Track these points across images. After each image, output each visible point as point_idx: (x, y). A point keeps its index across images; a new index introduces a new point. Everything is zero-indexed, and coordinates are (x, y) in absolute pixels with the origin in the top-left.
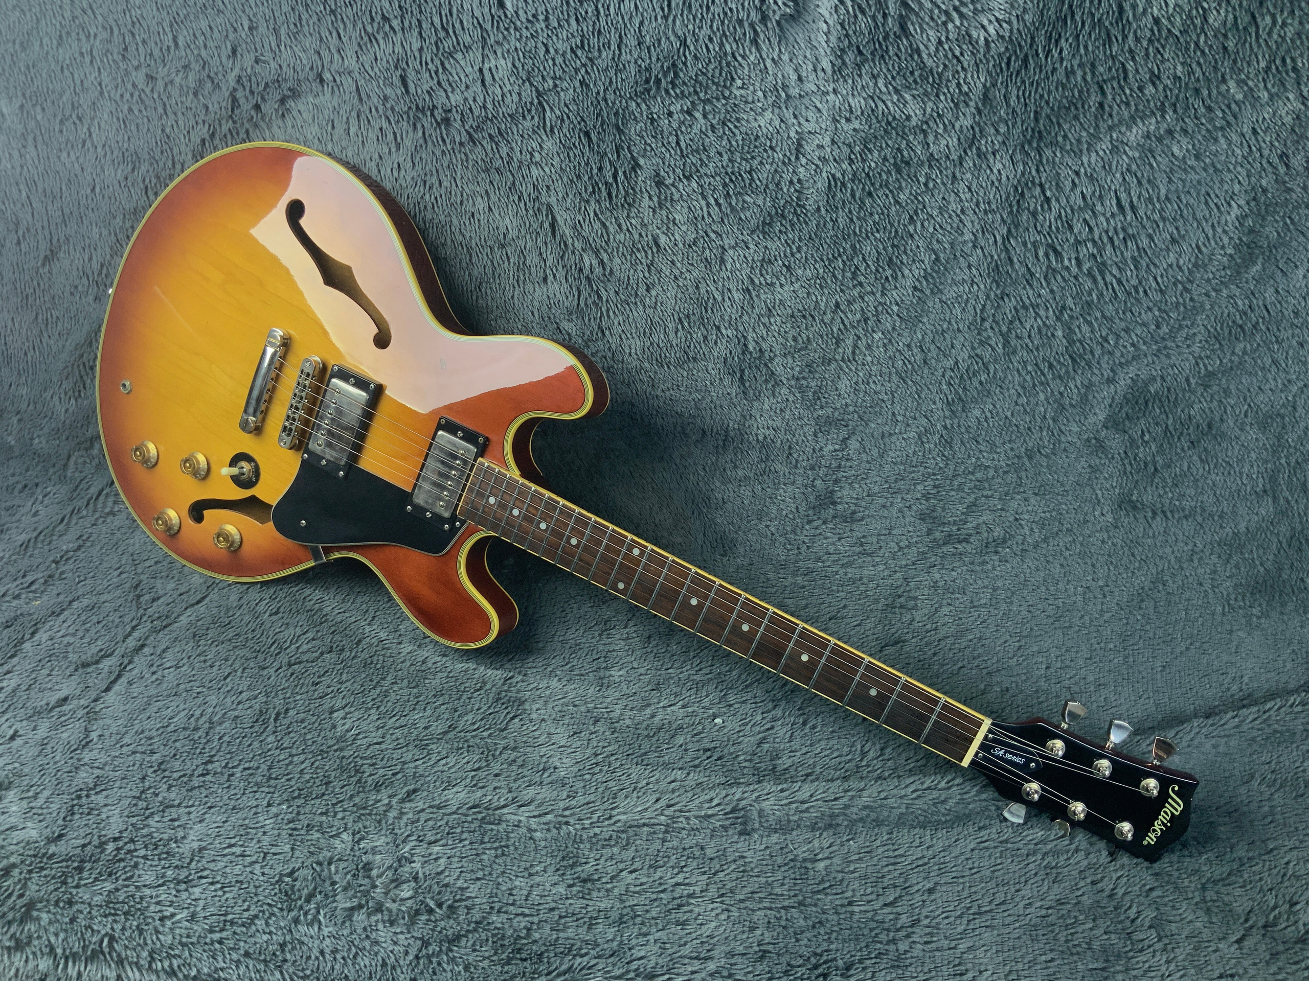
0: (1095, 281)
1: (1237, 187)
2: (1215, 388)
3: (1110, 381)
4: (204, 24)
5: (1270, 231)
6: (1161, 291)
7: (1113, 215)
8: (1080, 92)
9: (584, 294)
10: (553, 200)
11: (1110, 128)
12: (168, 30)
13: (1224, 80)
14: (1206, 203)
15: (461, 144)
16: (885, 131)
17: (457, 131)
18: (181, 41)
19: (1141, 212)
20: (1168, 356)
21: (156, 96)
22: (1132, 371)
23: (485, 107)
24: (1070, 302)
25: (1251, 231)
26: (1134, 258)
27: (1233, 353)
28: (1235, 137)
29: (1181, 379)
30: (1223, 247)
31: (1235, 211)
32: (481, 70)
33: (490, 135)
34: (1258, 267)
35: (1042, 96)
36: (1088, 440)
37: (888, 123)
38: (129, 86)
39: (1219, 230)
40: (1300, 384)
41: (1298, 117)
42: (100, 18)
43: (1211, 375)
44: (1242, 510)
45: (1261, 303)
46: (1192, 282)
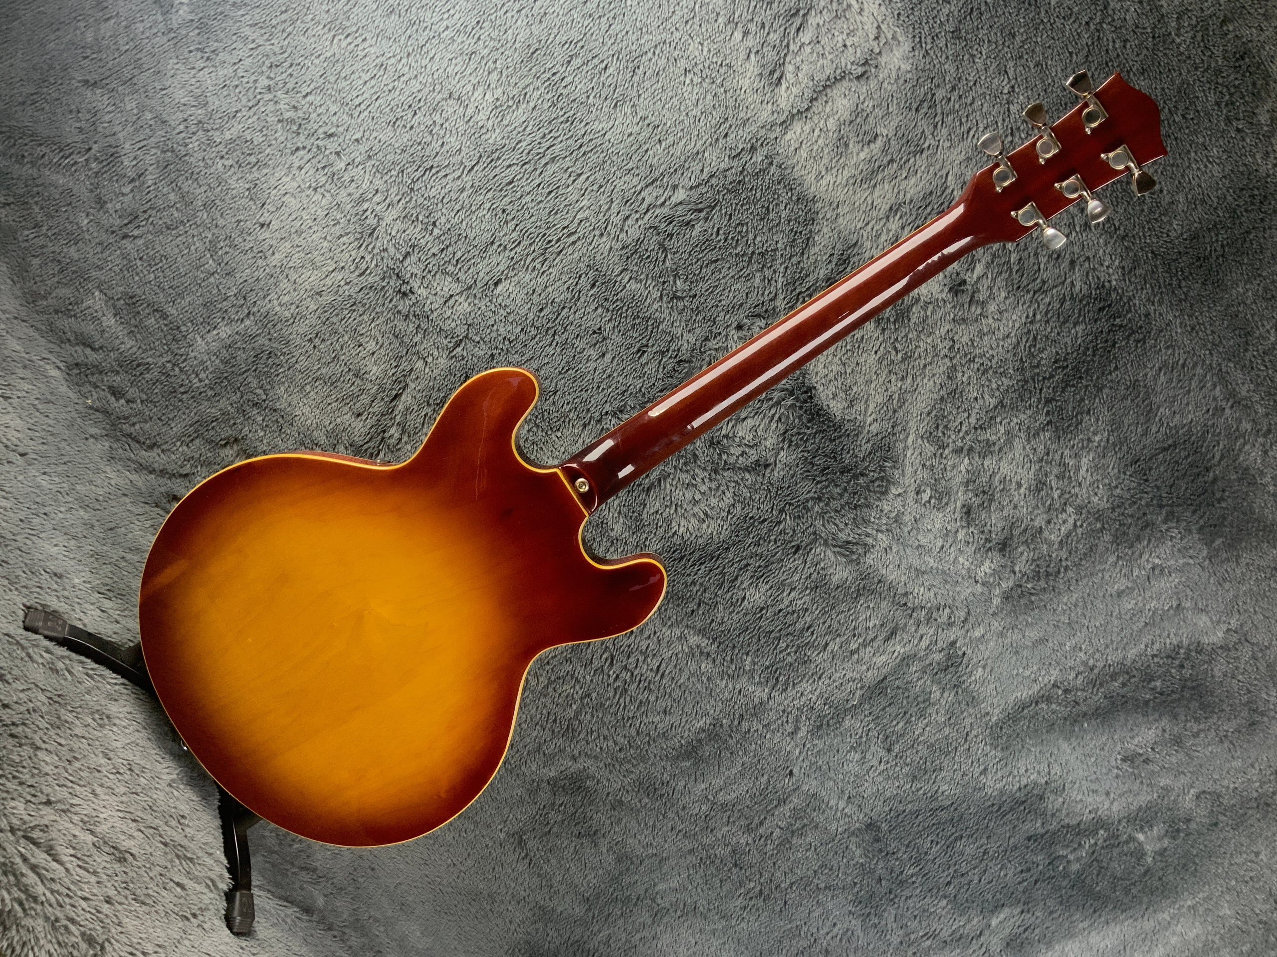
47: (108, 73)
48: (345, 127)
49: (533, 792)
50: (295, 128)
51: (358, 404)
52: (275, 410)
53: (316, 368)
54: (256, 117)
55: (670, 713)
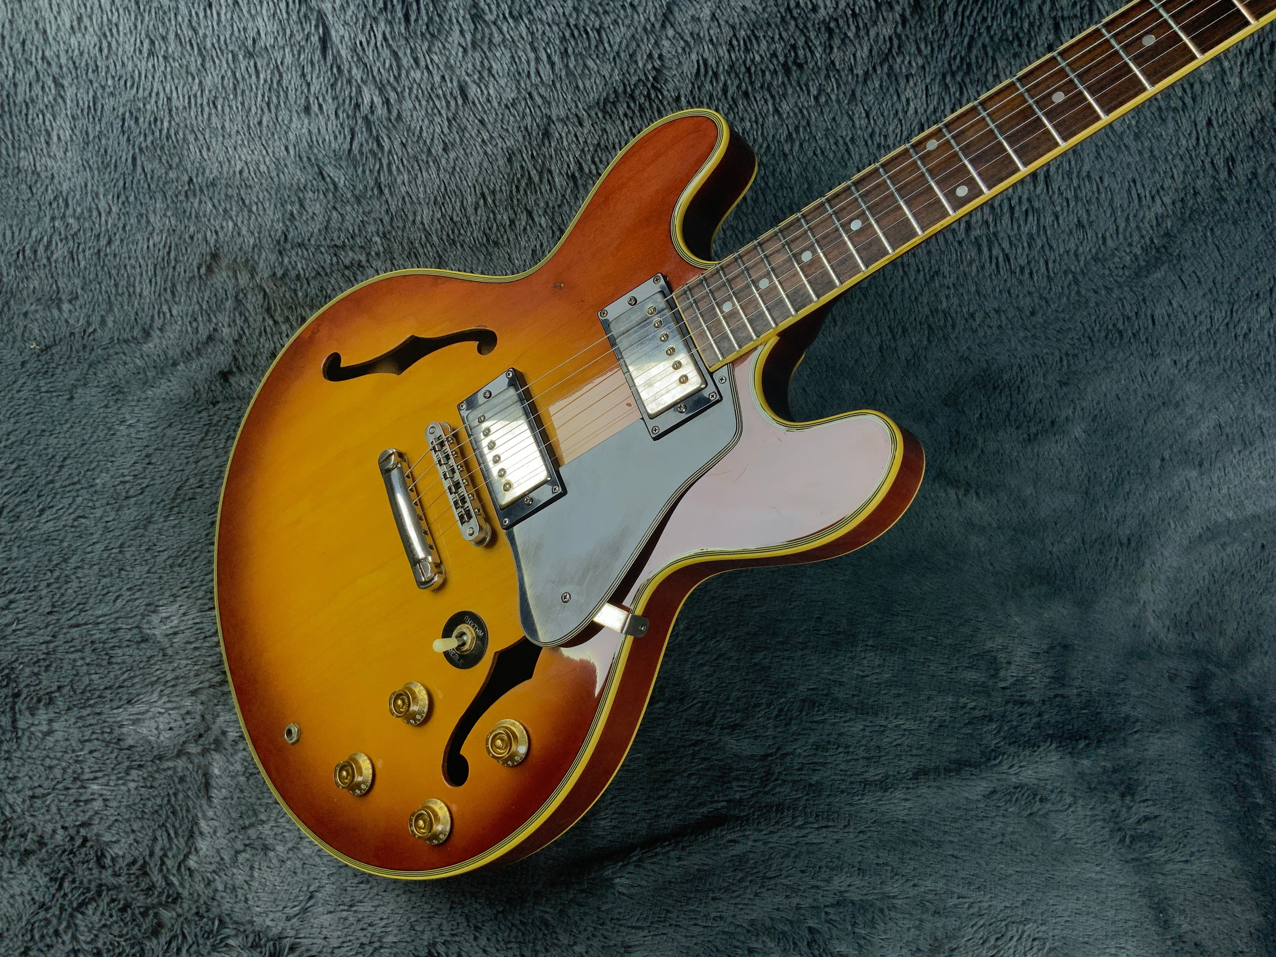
0: (980, 250)
1: (1168, 182)
2: (1072, 387)
5: (1185, 240)
6: (1048, 277)
8: (1031, 24)
9: (360, 137)
10: (327, 7)
14: (1129, 191)
16: (783, 19)
19: (1055, 186)
20: (1033, 346)
25: (1166, 234)
26: (1031, 236)
28: (1186, 125)
29: (1039, 372)
30: (1130, 245)
31: (1158, 208)
34: (1160, 274)
35: (984, 19)
37: (788, 9)
39: (1133, 225)
41: (1263, 119)
45: (1149, 313)
46: (1084, 275)
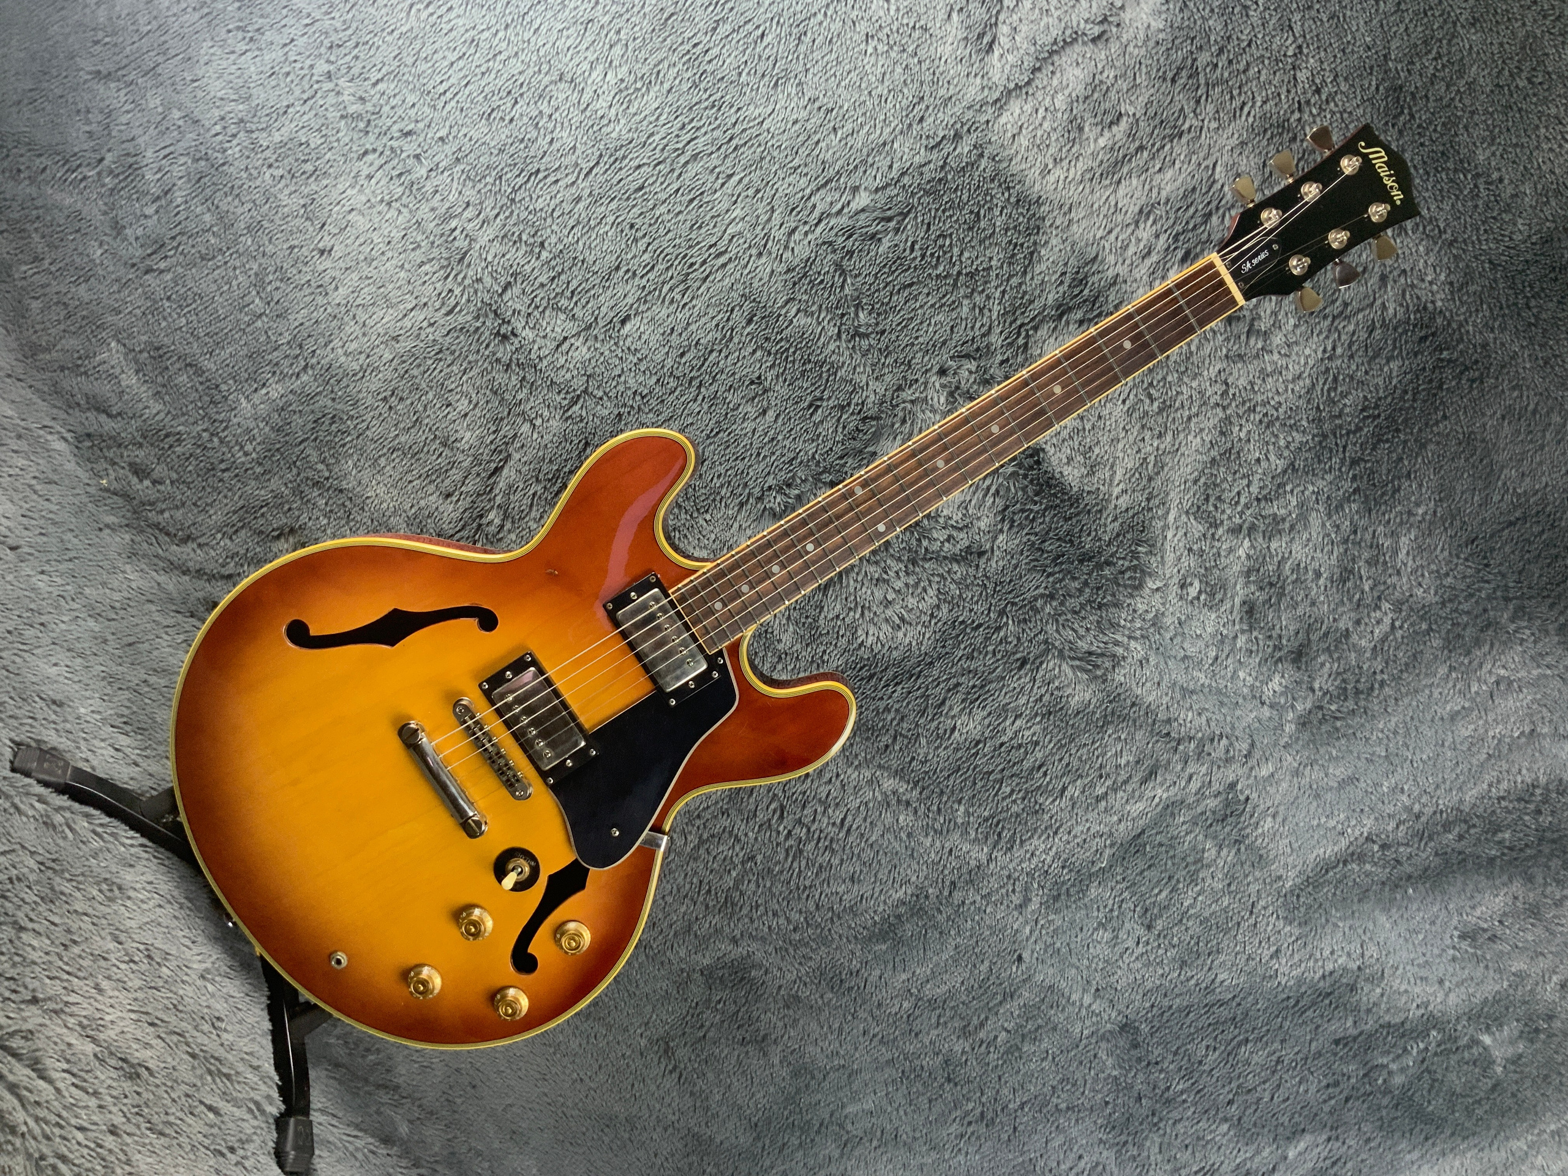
0: (786, 858)
1: (914, 879)
2: (791, 1012)
3: (735, 941)
4: (411, 99)
5: (908, 929)
6: (818, 905)
7: (834, 824)
10: (516, 456)
11: (880, 766)
12: (384, 71)
13: (960, 802)
14: (890, 872)
15: (498, 361)
17: (505, 352)
18: (381, 86)
19: (851, 839)
20: (783, 958)
21: (316, 86)
22: (754, 946)
23: (541, 359)
24: (759, 858)
25: (899, 917)
26: (821, 866)
27: (822, 997)
28: (938, 844)
29: (777, 983)
30: (875, 912)
31: (901, 894)
32: (565, 338)
33: (524, 378)
34: (884, 947)
36: (682, 970)
38: (308, 62)
39: (883, 898)
40: (842, 1062)
42: (350, 15)
43: (797, 998)
44: (730, 1125)
45: (865, 976)
46: (839, 918)
47: (125, 62)
48: (427, 121)
49: (682, 985)
50: (362, 125)
51: (447, 482)
52: (341, 491)
53: (392, 435)
54: (313, 112)
55: (859, 881)
